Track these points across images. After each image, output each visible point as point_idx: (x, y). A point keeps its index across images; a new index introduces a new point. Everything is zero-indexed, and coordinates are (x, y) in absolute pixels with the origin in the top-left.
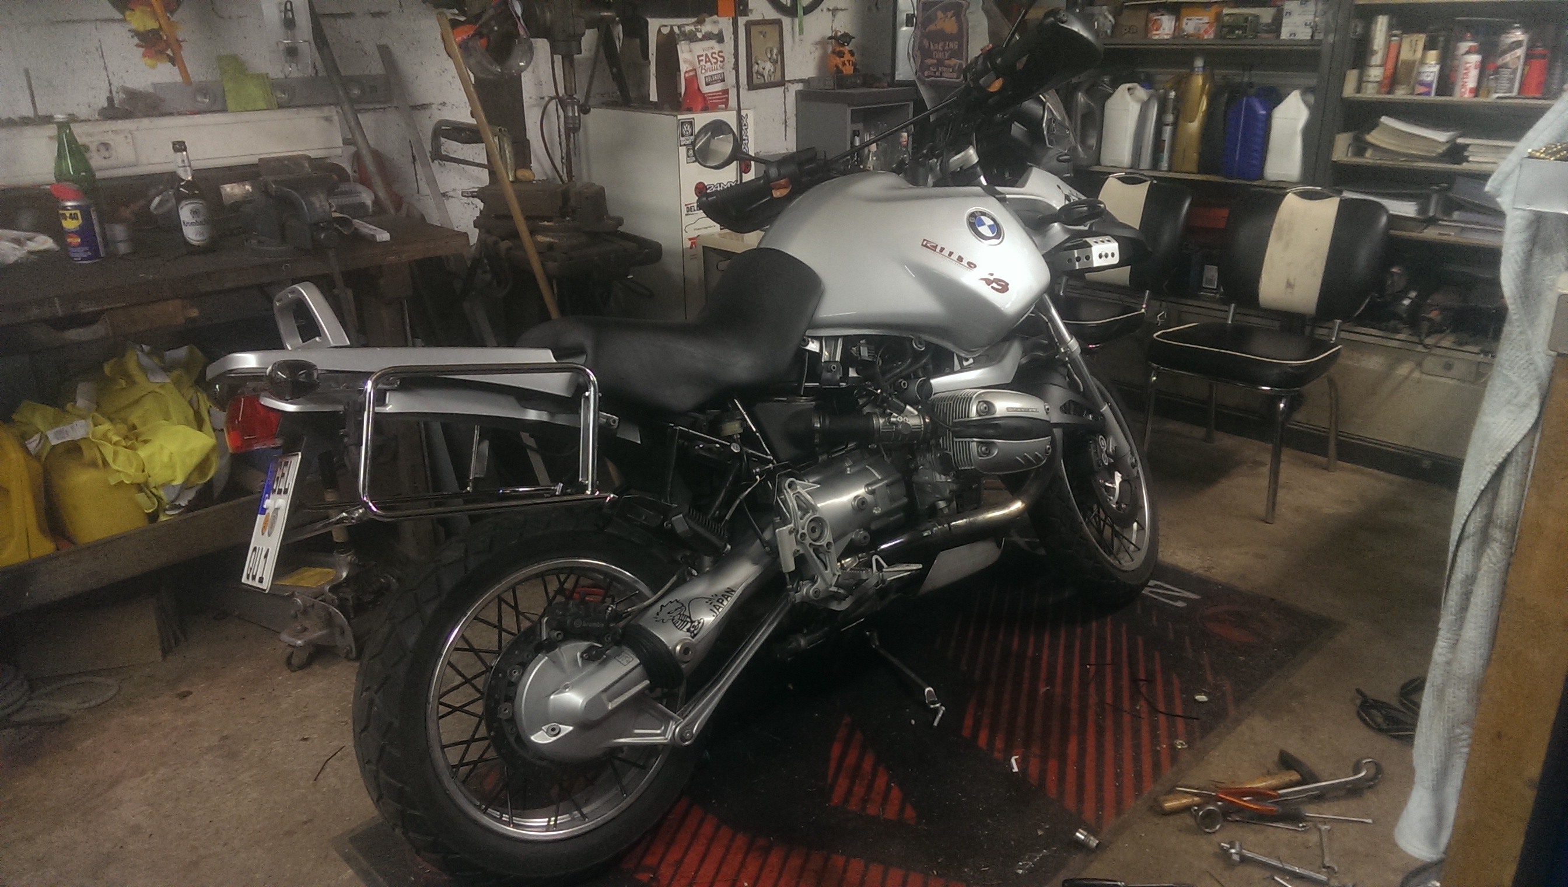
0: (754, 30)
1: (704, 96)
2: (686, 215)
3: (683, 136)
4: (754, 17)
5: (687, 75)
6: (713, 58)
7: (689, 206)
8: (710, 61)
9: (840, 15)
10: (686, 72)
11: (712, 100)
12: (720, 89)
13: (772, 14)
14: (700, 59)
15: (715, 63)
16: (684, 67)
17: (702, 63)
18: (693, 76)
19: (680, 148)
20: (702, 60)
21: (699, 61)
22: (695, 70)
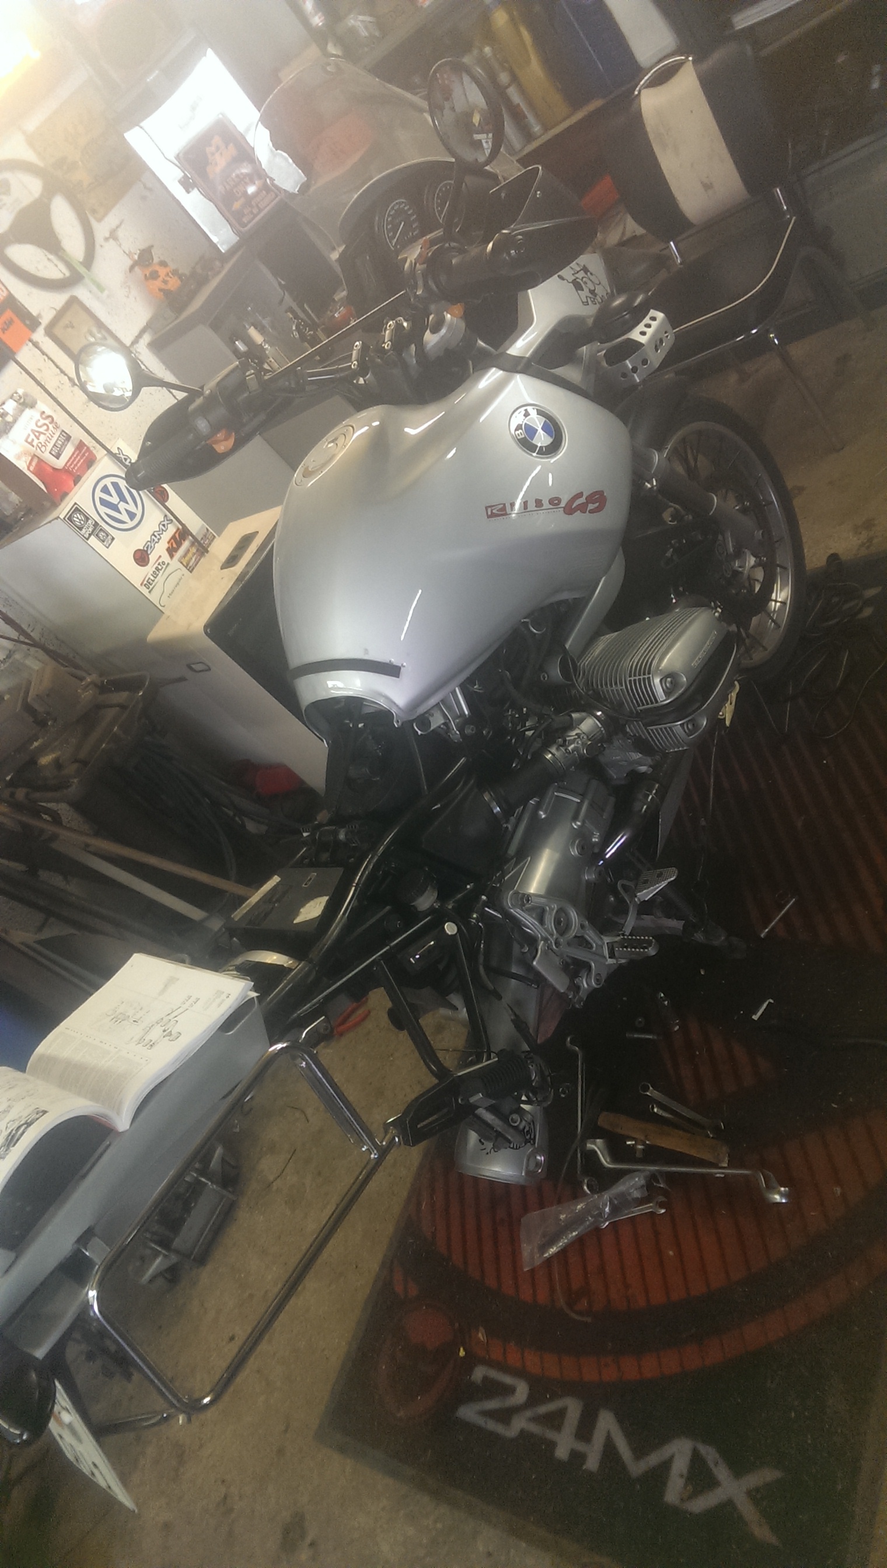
0: (58, 331)
1: (65, 470)
2: (150, 592)
3: (81, 529)
4: (45, 320)
5: (32, 468)
6: (40, 427)
7: (145, 582)
8: (40, 433)
9: (120, 233)
10: (29, 469)
11: (76, 465)
12: (73, 450)
13: (58, 300)
14: (30, 440)
15: (48, 429)
16: (22, 465)
17: (35, 444)
18: (38, 462)
19: (88, 542)
20: (33, 440)
21: (31, 444)
22: (35, 455)
